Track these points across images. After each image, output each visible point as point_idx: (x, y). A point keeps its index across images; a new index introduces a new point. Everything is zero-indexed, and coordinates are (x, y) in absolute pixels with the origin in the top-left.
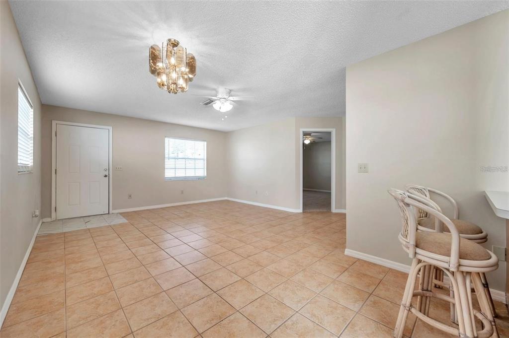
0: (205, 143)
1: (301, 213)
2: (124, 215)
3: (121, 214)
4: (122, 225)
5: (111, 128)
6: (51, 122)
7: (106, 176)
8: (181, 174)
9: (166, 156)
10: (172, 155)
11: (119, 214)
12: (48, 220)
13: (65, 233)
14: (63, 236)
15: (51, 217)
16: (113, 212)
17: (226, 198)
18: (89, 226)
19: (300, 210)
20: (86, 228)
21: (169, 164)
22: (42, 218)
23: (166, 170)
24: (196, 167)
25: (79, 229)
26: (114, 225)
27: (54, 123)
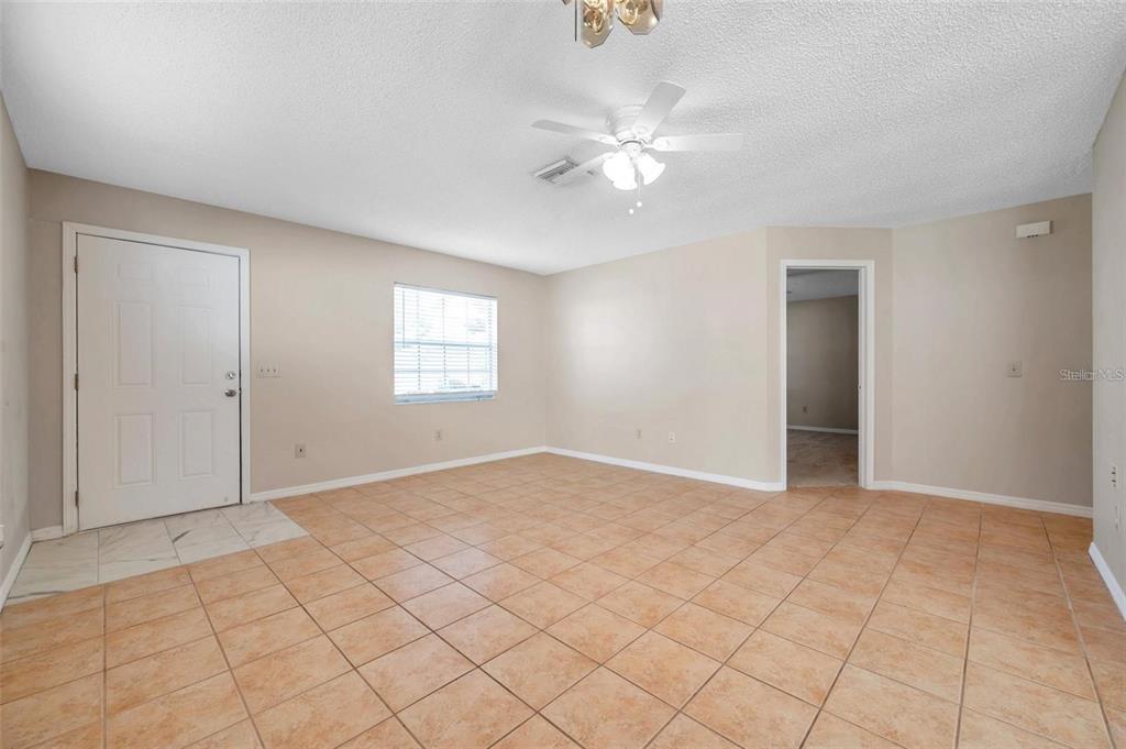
0: (494, 303)
1: (782, 492)
2: (288, 506)
3: (277, 503)
4: (292, 548)
5: (244, 254)
6: (62, 225)
7: (231, 394)
8: (431, 385)
9: (398, 337)
10: (411, 336)
11: (272, 507)
12: (54, 532)
13: (107, 587)
14: (97, 602)
15: (62, 524)
16: (256, 499)
17: (544, 449)
18: (188, 555)
19: (781, 485)
20: (176, 563)
21: (402, 358)
22: (32, 530)
23: (396, 375)
24: (471, 368)
25: (153, 568)
26: (268, 549)
27: (69, 230)
